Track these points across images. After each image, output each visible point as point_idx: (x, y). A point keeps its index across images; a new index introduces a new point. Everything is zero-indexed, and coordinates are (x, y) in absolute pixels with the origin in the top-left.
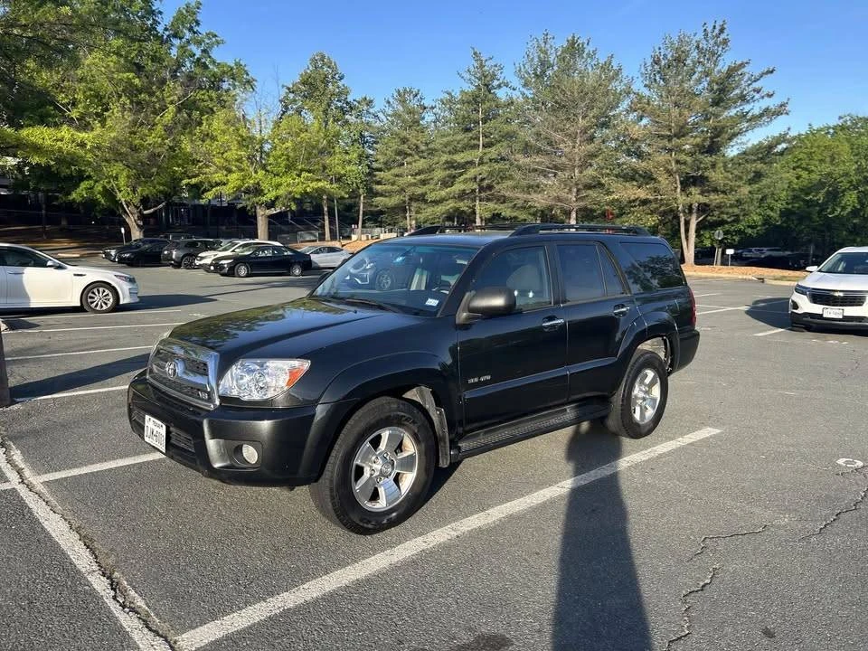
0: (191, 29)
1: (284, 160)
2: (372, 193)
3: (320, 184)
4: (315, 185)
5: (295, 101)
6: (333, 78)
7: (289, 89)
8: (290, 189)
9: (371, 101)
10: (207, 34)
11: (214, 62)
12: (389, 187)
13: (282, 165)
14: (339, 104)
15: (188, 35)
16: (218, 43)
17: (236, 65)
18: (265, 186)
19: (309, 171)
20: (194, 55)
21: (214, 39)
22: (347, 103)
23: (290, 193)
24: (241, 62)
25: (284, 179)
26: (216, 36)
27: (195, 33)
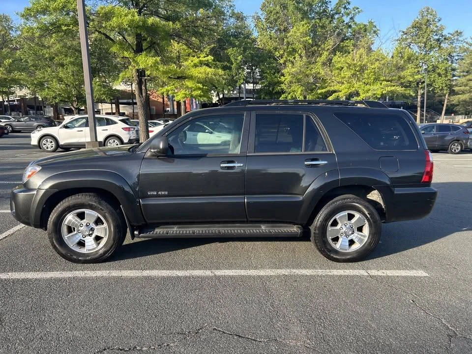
0: (345, 8)
1: (372, 75)
2: (453, 93)
3: (393, 88)
4: (389, 89)
5: (406, 39)
6: (433, 21)
7: (403, 32)
8: (375, 92)
9: (461, 33)
10: (353, 8)
11: (355, 24)
12: (462, 88)
13: (372, 78)
14: (437, 37)
15: (343, 11)
16: (359, 12)
17: (369, 23)
18: (361, 92)
19: (388, 81)
20: (344, 21)
21: (357, 11)
22: (442, 36)
23: (374, 94)
24: (372, 21)
25: (372, 87)
26: (358, 8)
27: (347, 9)
